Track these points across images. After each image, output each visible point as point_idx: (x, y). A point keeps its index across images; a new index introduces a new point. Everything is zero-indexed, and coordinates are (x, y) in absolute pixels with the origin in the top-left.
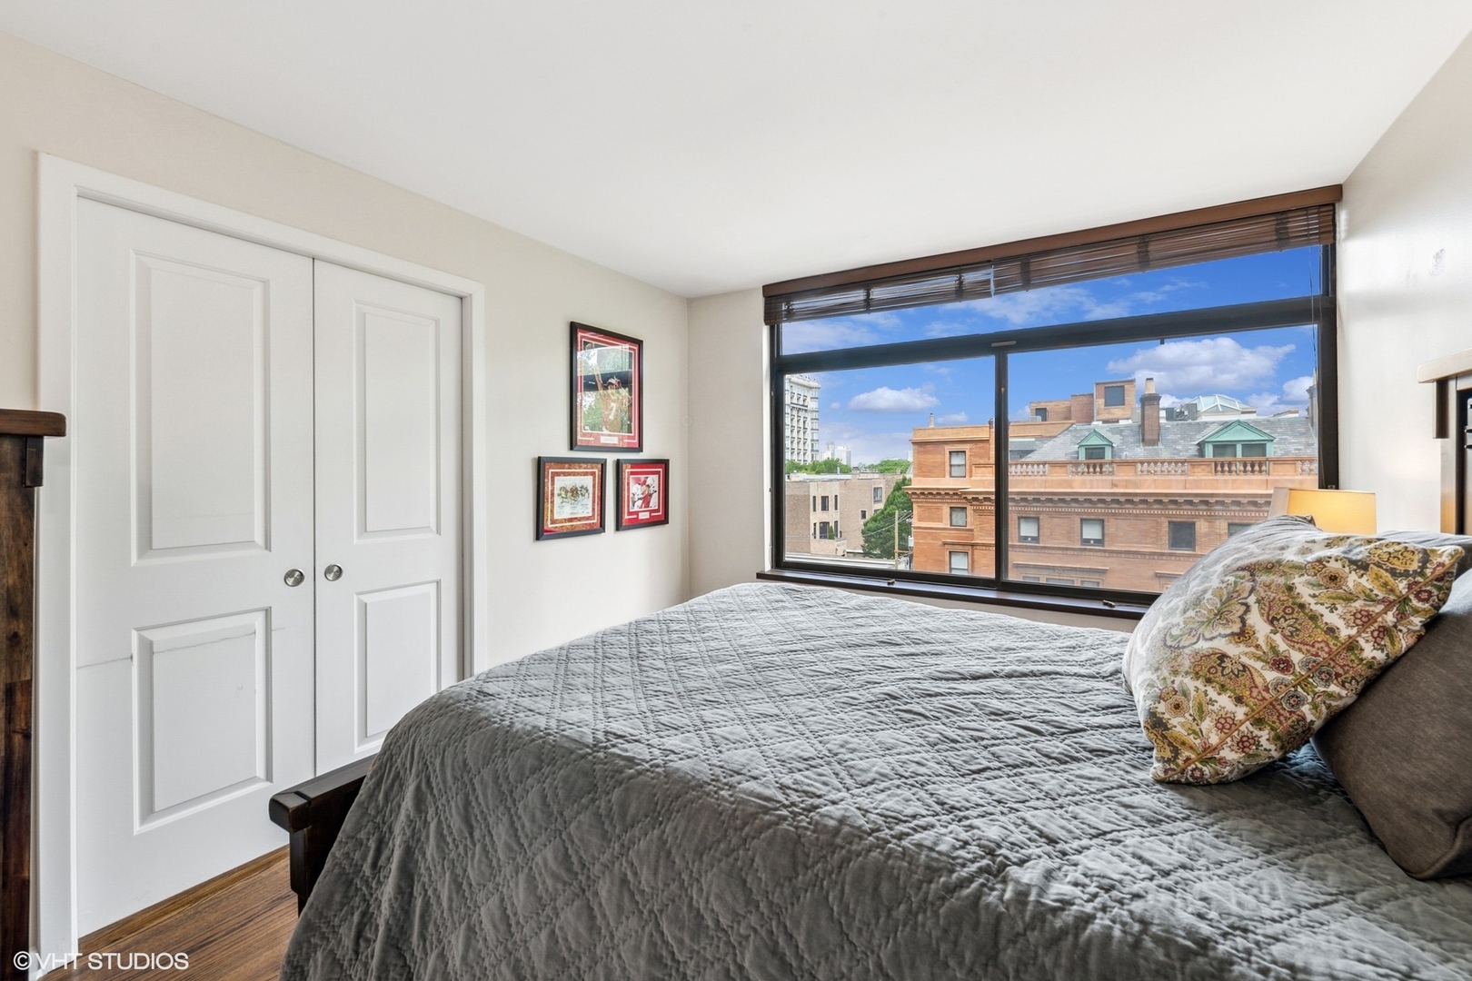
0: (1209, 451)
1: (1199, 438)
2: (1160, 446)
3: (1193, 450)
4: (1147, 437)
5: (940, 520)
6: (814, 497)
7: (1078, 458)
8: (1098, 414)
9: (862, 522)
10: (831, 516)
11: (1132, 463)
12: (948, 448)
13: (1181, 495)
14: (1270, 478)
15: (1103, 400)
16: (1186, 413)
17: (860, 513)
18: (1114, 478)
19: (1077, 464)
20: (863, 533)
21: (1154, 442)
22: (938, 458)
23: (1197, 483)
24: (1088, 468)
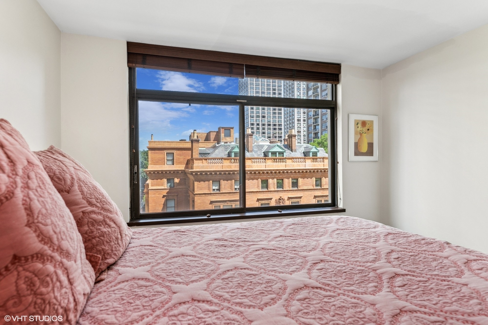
0: (270, 155)
1: (263, 150)
2: (253, 152)
3: (263, 154)
4: (249, 149)
5: (162, 185)
8: (222, 140)
11: (250, 159)
12: (166, 152)
13: (265, 170)
14: (286, 164)
15: (224, 134)
19: (233, 159)
22: (161, 156)
23: (269, 166)
24: (235, 161)
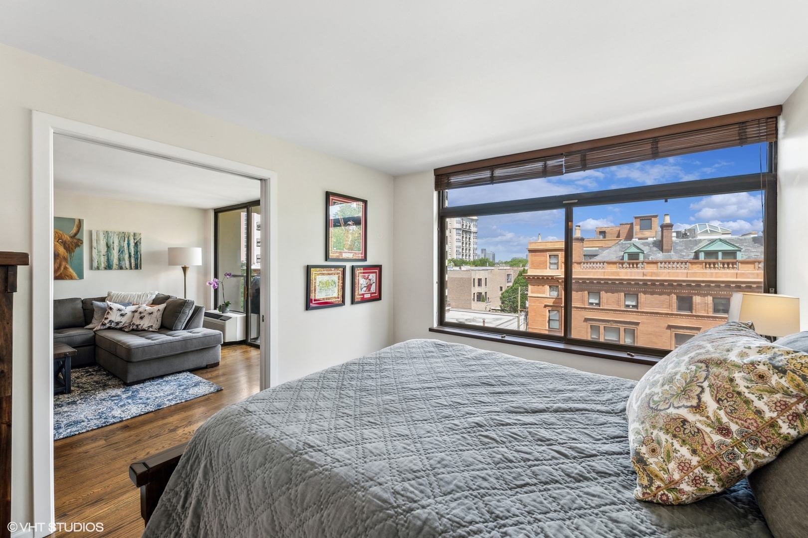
0: (702, 256)
1: (696, 249)
2: (672, 253)
3: (692, 255)
4: (665, 247)
5: (544, 293)
6: (474, 279)
7: (623, 259)
8: (636, 234)
9: (500, 293)
10: (482, 290)
11: (655, 263)
12: (548, 254)
13: (684, 281)
14: (739, 272)
15: (639, 227)
16: (688, 234)
17: (499, 288)
18: (644, 271)
19: (622, 264)
20: (501, 299)
21: (669, 251)
22: (543, 259)
23: (694, 274)
24: (629, 265)
